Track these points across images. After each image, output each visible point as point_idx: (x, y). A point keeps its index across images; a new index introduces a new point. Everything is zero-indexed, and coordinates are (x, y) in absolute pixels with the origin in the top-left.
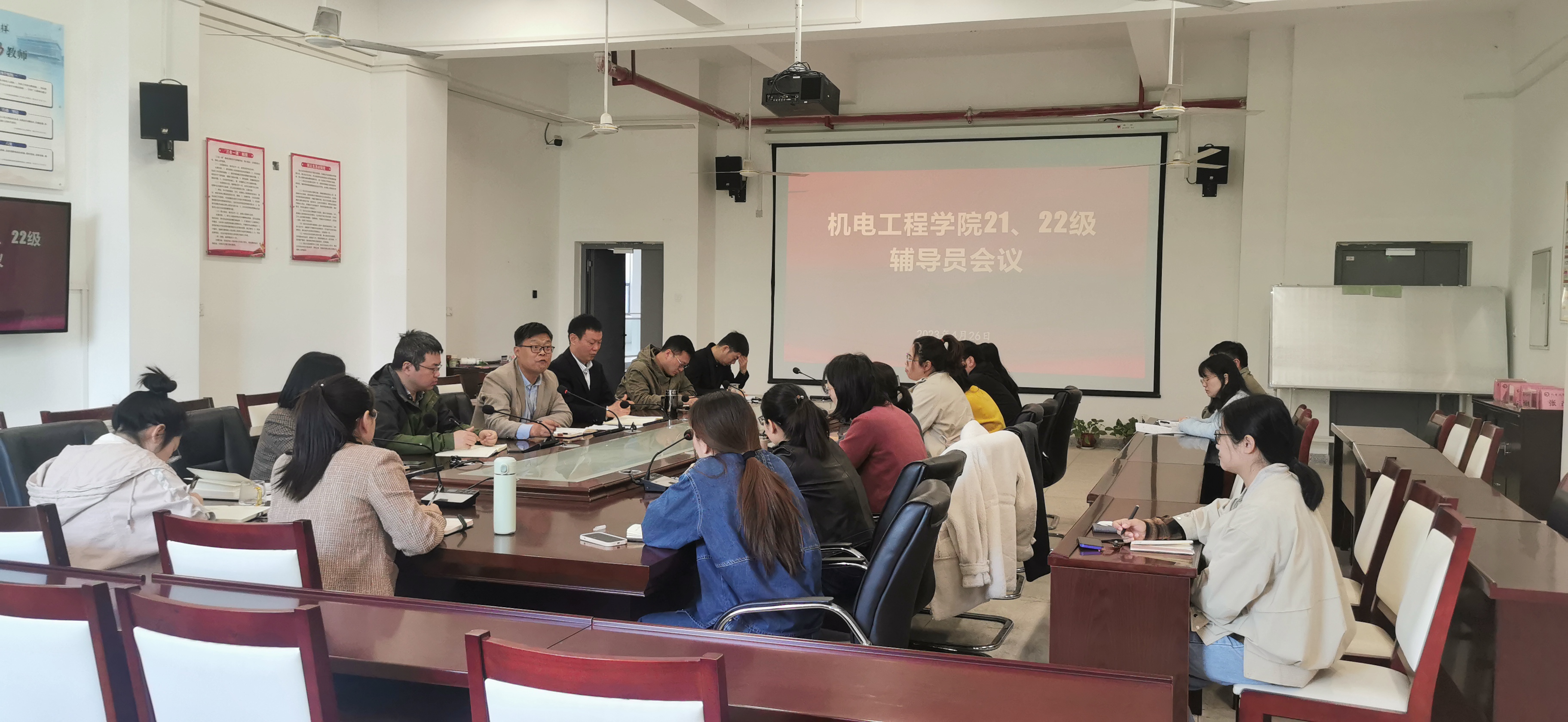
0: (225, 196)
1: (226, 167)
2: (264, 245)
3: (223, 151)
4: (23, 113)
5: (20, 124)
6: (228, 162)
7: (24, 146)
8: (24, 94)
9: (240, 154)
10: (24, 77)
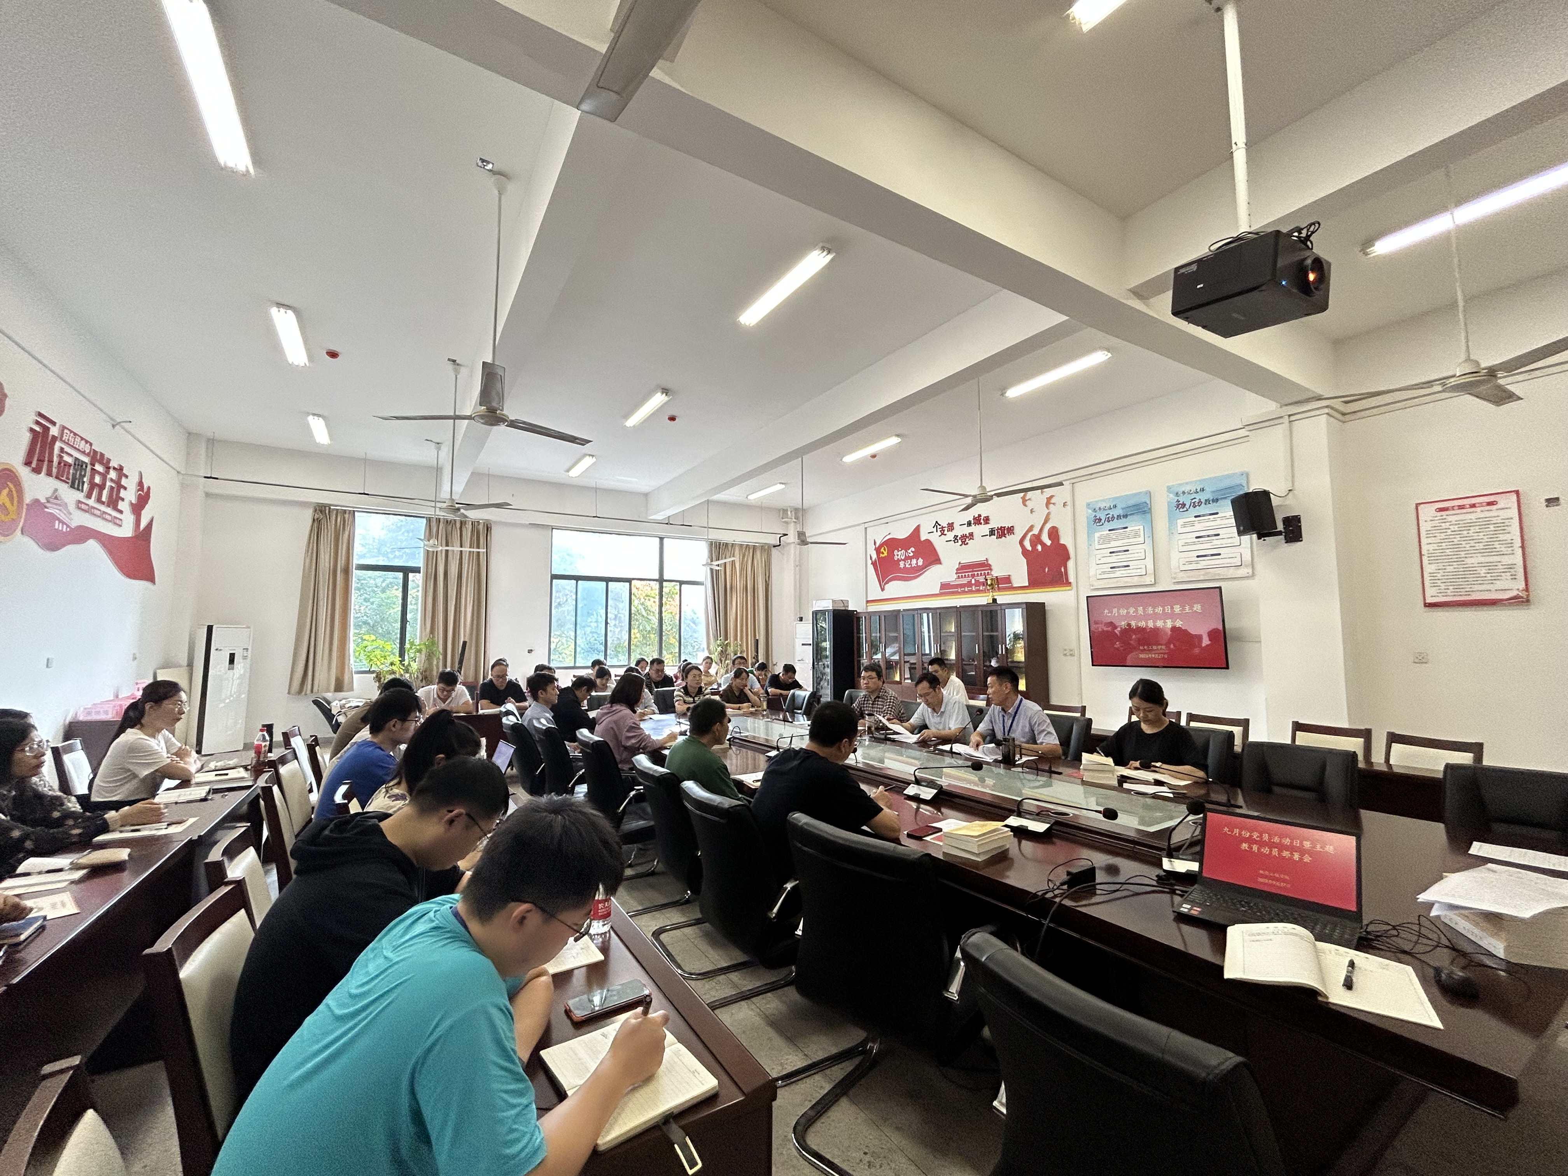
0: (1447, 551)
1: (1448, 524)
2: (1527, 589)
3: (1441, 510)
4: (1218, 535)
5: (1216, 542)
6: (1450, 518)
7: (1219, 554)
8: (1219, 522)
9: (1473, 506)
10: (1217, 513)
